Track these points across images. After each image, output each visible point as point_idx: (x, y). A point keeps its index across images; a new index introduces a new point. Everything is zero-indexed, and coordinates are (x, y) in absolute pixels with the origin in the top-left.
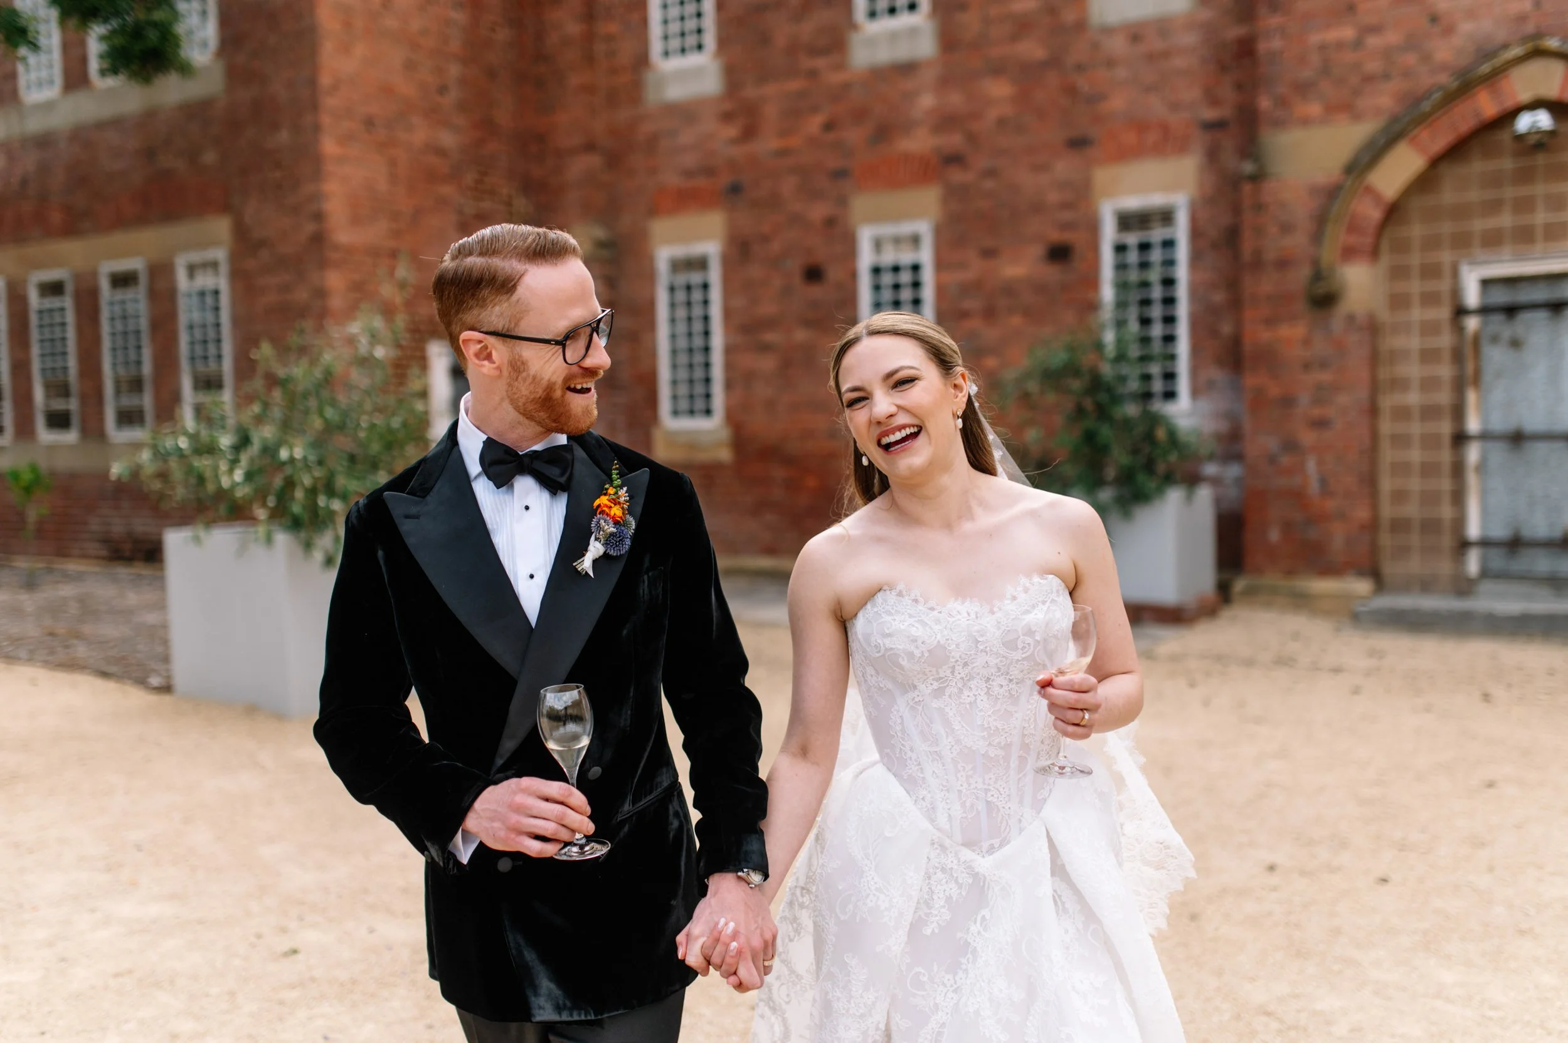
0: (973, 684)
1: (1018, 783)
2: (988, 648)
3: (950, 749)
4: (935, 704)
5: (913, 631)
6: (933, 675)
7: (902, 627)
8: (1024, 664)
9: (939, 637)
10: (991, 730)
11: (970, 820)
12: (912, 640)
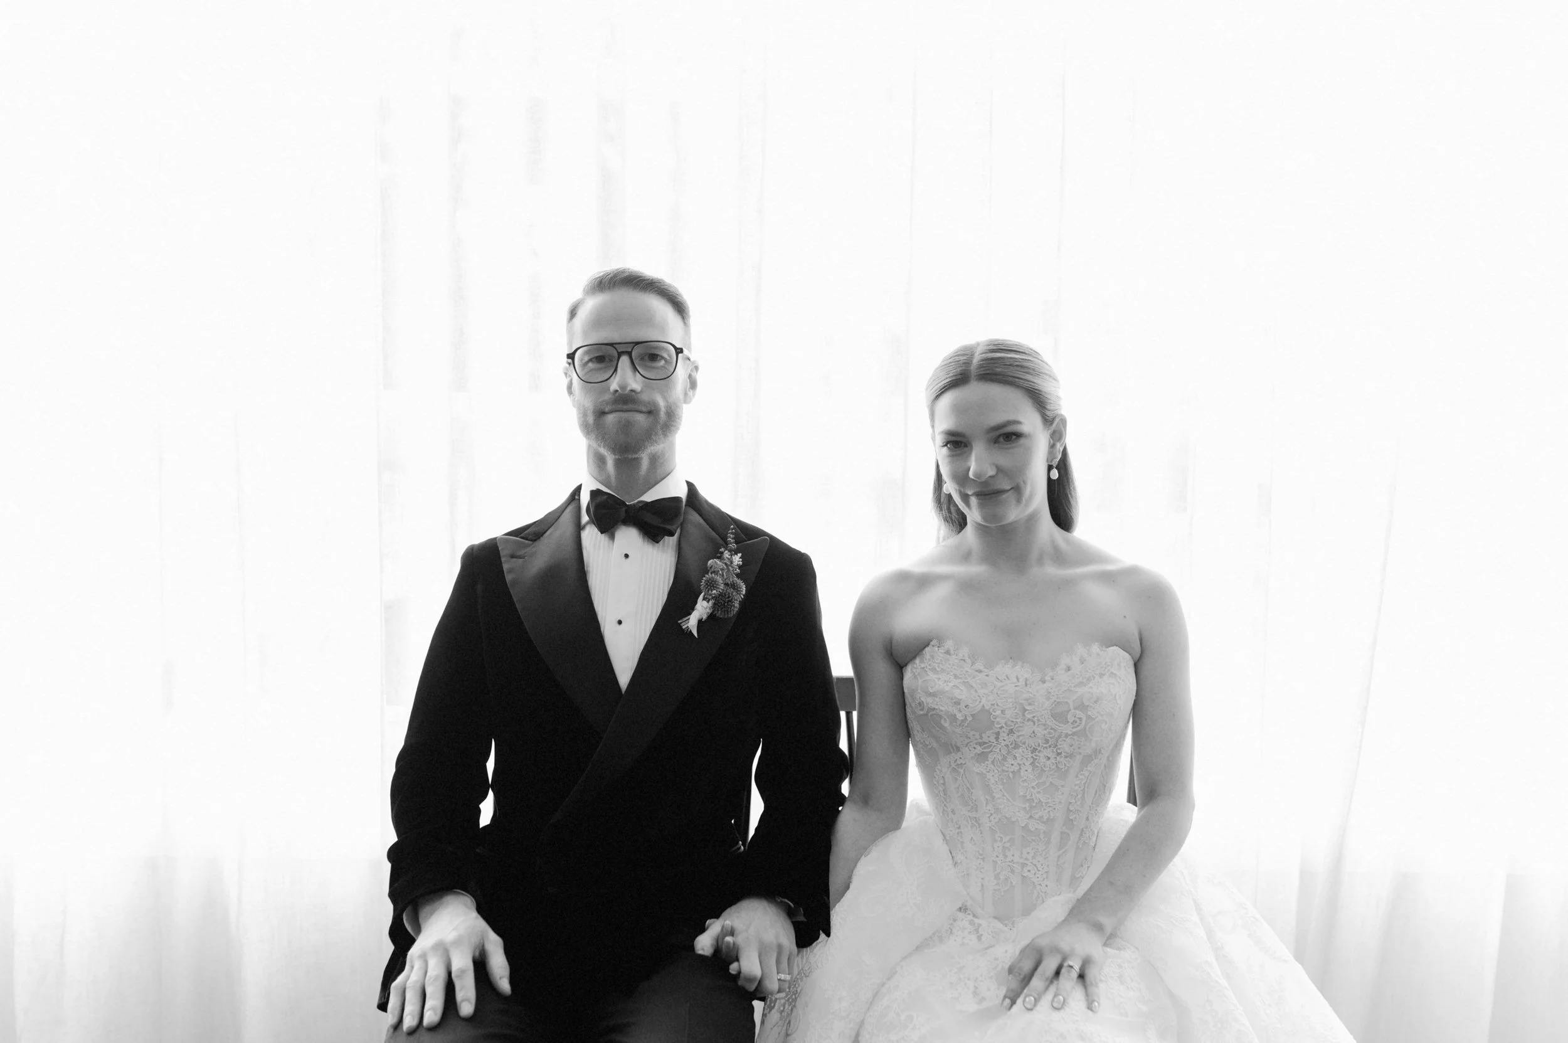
0: (1018, 753)
1: (1058, 860)
2: (1036, 718)
3: (989, 817)
4: (977, 768)
5: (957, 694)
6: (976, 739)
7: (947, 689)
8: (1074, 739)
9: (984, 701)
10: (1034, 802)
11: (1003, 894)
12: (955, 702)
